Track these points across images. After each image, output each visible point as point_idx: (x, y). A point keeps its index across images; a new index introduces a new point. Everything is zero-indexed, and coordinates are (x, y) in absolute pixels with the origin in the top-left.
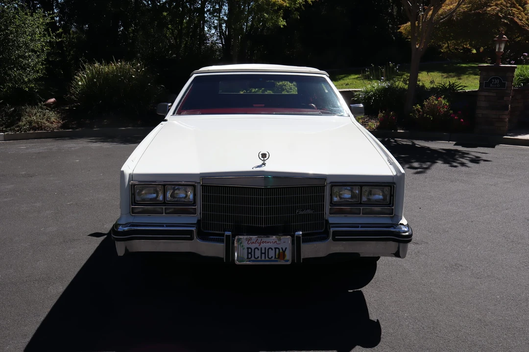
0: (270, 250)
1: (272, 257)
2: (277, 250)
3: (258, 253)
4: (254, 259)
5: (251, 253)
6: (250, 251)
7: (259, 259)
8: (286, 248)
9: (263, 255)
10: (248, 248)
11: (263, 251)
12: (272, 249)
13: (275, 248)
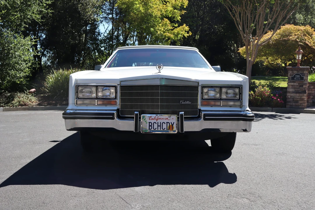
0: (164, 124)
1: (165, 128)
2: (168, 124)
3: (156, 126)
4: (153, 130)
5: (151, 126)
6: (150, 124)
7: (157, 130)
8: (174, 123)
9: (159, 127)
10: (149, 123)
11: (159, 125)
12: (165, 123)
13: (167, 123)
